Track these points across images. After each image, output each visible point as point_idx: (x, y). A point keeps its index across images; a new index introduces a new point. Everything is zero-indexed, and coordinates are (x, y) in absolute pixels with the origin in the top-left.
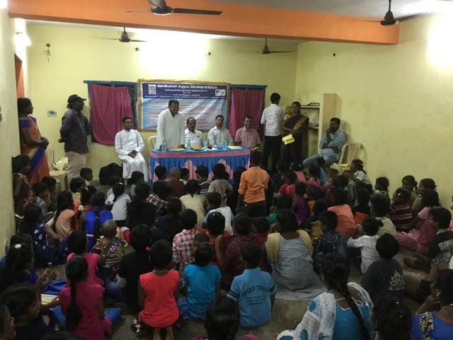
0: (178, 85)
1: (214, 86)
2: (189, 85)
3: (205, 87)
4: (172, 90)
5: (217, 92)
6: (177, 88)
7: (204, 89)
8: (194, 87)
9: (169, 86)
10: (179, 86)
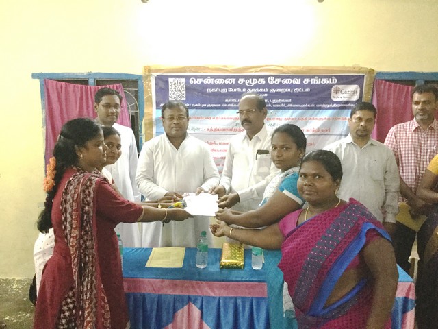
0: (237, 78)
1: (329, 77)
2: (266, 77)
3: (306, 81)
4: (224, 91)
5: (337, 91)
6: (236, 85)
7: (302, 86)
8: (278, 80)
9: (218, 81)
10: (241, 81)
